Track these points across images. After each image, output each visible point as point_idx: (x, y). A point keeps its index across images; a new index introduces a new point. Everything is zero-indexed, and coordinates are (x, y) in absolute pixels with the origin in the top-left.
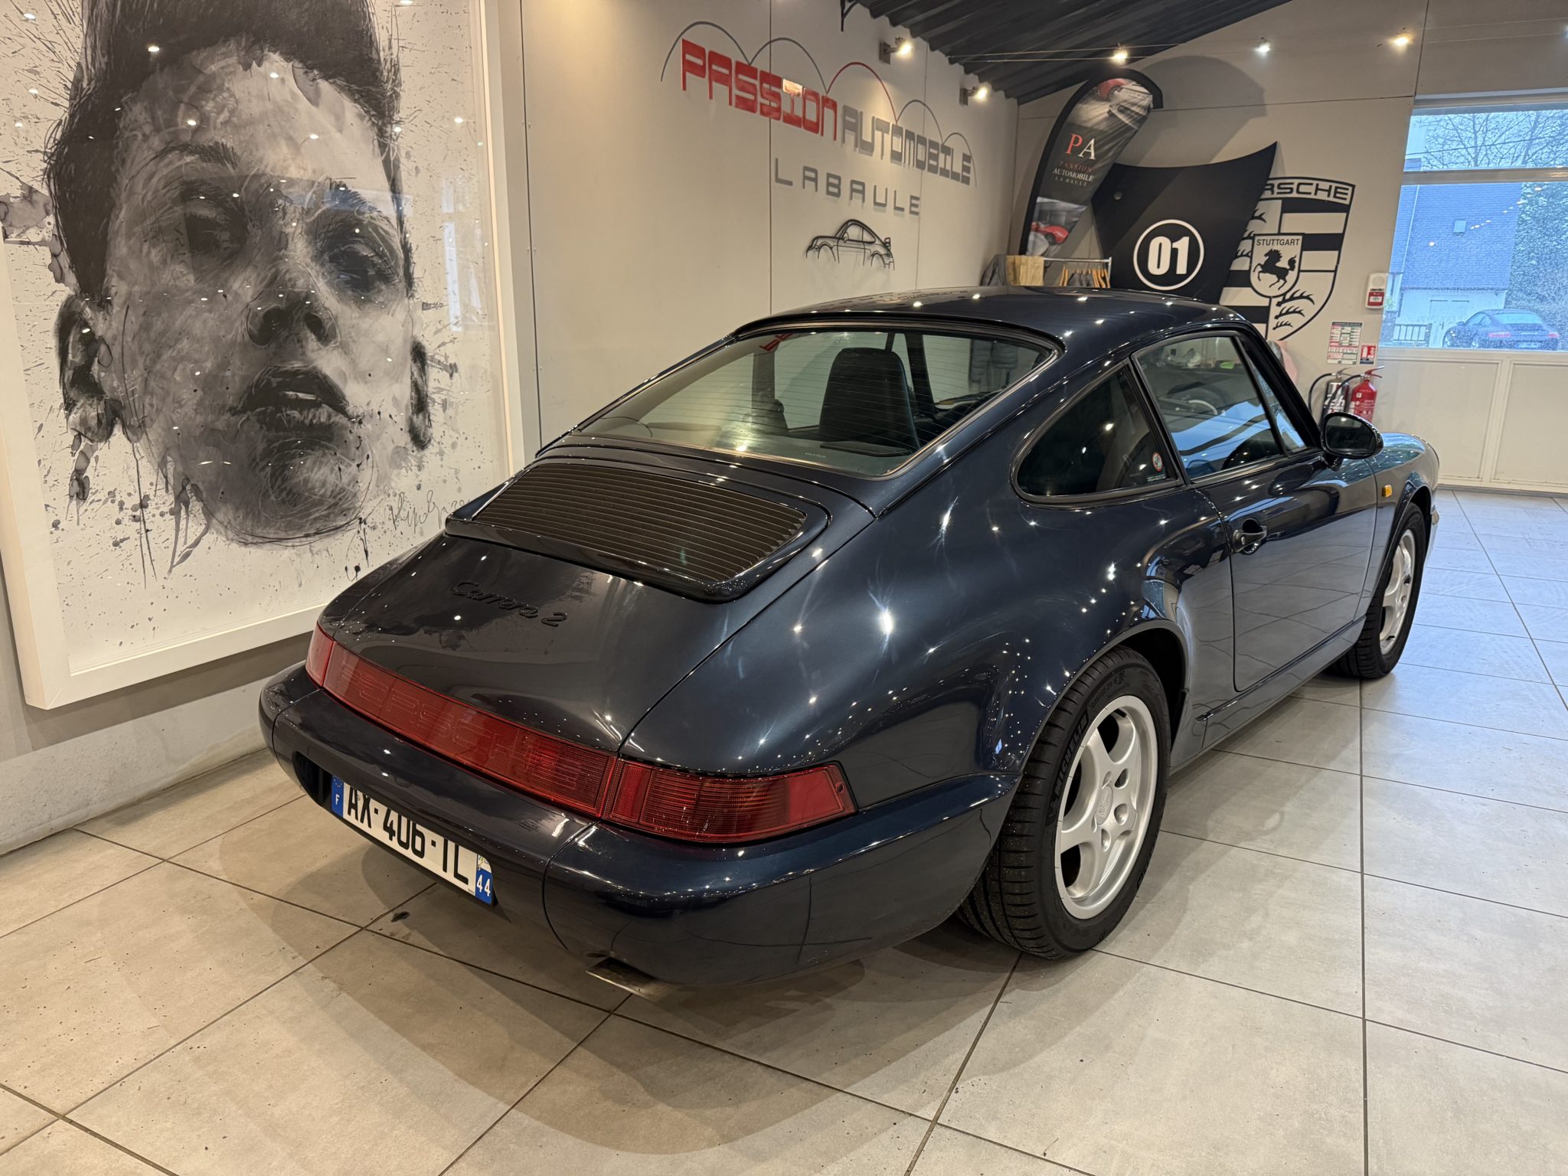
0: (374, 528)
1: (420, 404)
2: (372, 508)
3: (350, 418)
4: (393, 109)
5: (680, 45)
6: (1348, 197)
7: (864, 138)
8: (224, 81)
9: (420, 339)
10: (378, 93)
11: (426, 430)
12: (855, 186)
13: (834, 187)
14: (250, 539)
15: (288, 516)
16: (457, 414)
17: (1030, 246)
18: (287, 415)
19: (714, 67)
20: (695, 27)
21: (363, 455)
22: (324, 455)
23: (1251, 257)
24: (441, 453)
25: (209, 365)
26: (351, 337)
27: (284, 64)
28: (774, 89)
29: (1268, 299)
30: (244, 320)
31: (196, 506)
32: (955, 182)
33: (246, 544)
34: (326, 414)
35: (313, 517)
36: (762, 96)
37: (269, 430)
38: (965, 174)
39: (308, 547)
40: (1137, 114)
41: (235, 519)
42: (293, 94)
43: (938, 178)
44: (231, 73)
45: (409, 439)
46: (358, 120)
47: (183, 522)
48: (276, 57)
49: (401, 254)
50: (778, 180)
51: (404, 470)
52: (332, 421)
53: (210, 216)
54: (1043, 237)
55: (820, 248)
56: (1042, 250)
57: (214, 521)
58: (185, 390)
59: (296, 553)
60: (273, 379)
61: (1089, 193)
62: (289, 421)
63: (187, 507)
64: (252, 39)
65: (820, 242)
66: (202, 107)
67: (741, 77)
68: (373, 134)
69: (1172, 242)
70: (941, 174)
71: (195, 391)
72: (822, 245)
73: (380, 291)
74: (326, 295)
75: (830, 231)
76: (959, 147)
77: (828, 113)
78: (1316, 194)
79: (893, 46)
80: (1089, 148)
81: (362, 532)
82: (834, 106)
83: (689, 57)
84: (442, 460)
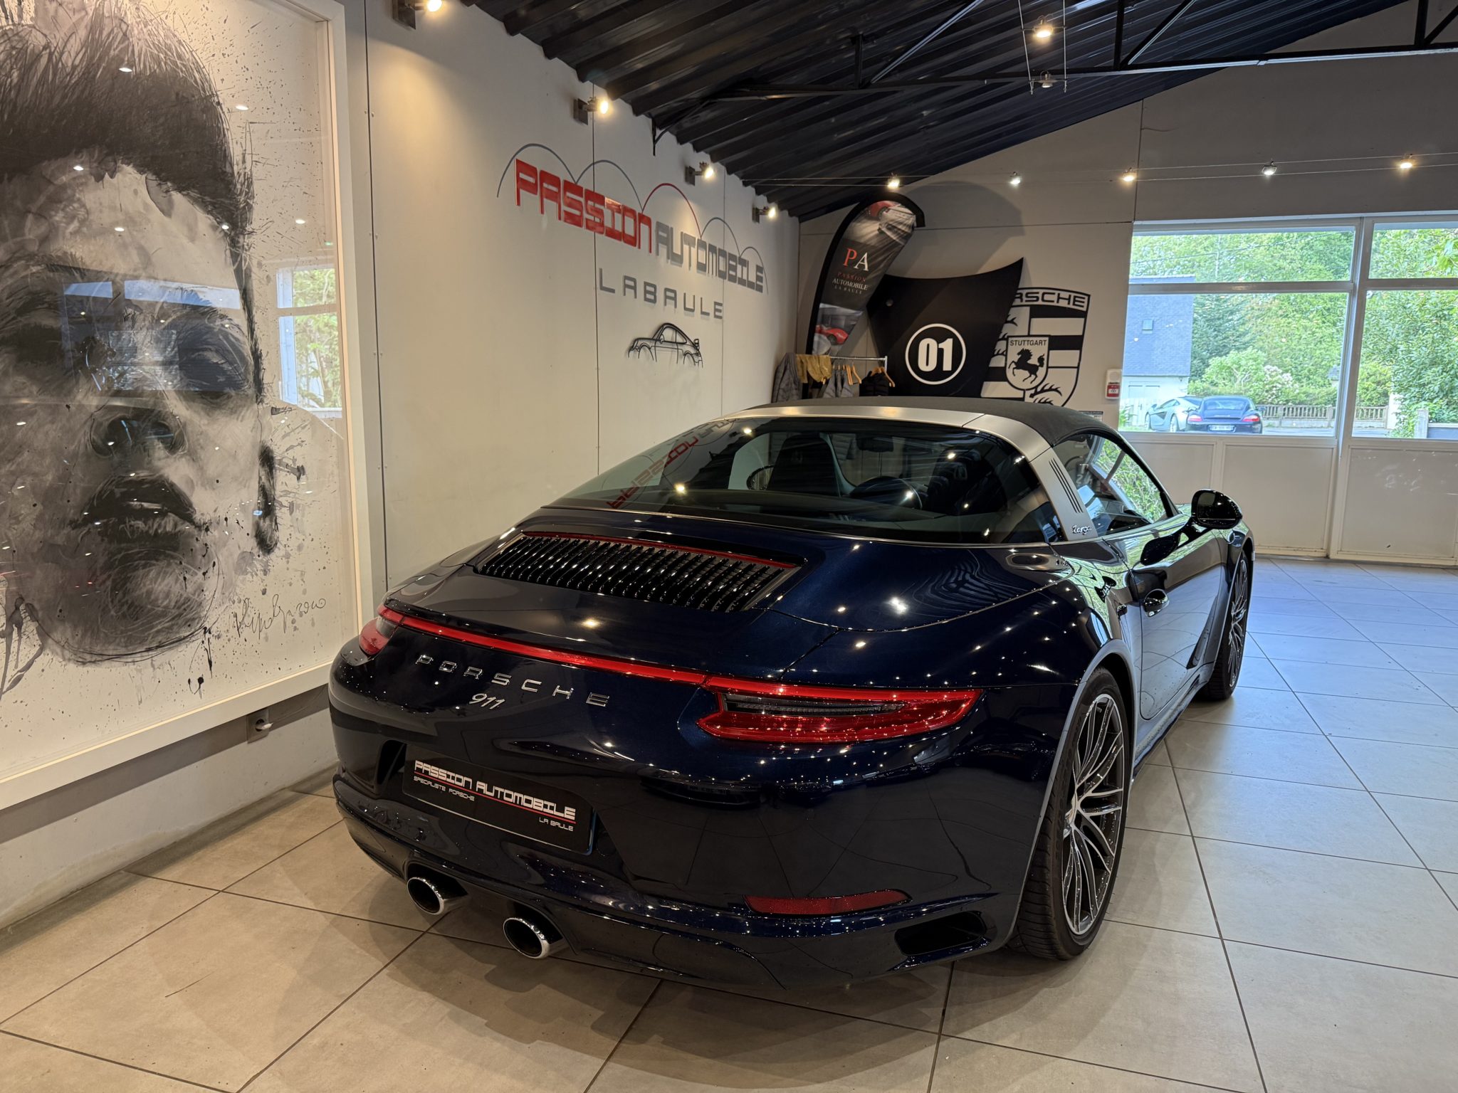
0: (219, 637)
1: (268, 508)
2: (217, 616)
3: (196, 527)
4: (247, 220)
5: (514, 165)
6: (1085, 305)
7: (674, 251)
8: (75, 191)
9: (269, 444)
10: (231, 205)
11: (272, 533)
12: (669, 294)
13: (650, 294)
14: (88, 657)
15: (130, 630)
16: (303, 516)
17: (815, 346)
18: (131, 526)
19: (545, 185)
20: (526, 149)
21: (209, 562)
22: (169, 565)
23: (1006, 356)
24: (287, 556)
25: (50, 477)
26: (199, 444)
27: (138, 176)
28: (598, 206)
29: (1022, 392)
30: (88, 430)
31: (30, 627)
32: (749, 289)
33: (84, 663)
34: (172, 521)
35: (155, 629)
36: (588, 213)
37: (110, 542)
38: (758, 283)
39: (149, 661)
40: (903, 231)
41: (73, 638)
42: (146, 205)
43: (736, 286)
44: (82, 184)
45: (256, 544)
46: (210, 231)
47: (14, 645)
48: (129, 169)
49: (251, 361)
50: (603, 288)
51: (249, 575)
52: (177, 530)
53: (55, 326)
54: (825, 338)
55: (640, 348)
56: (825, 350)
57: (50, 641)
58: (23, 505)
59: (136, 669)
60: (116, 490)
61: (865, 299)
62: (132, 533)
63: (19, 629)
64: (105, 152)
65: (640, 342)
66: (51, 217)
67: (569, 194)
68: (224, 245)
69: (938, 343)
70: (739, 283)
71: (35, 505)
72: (642, 346)
73: (229, 397)
74: (175, 402)
75: (648, 333)
76: (753, 261)
77: (644, 228)
78: (1058, 302)
79: (698, 169)
80: (863, 261)
81: (206, 642)
82: (648, 221)
83: (522, 175)
84: (288, 562)
